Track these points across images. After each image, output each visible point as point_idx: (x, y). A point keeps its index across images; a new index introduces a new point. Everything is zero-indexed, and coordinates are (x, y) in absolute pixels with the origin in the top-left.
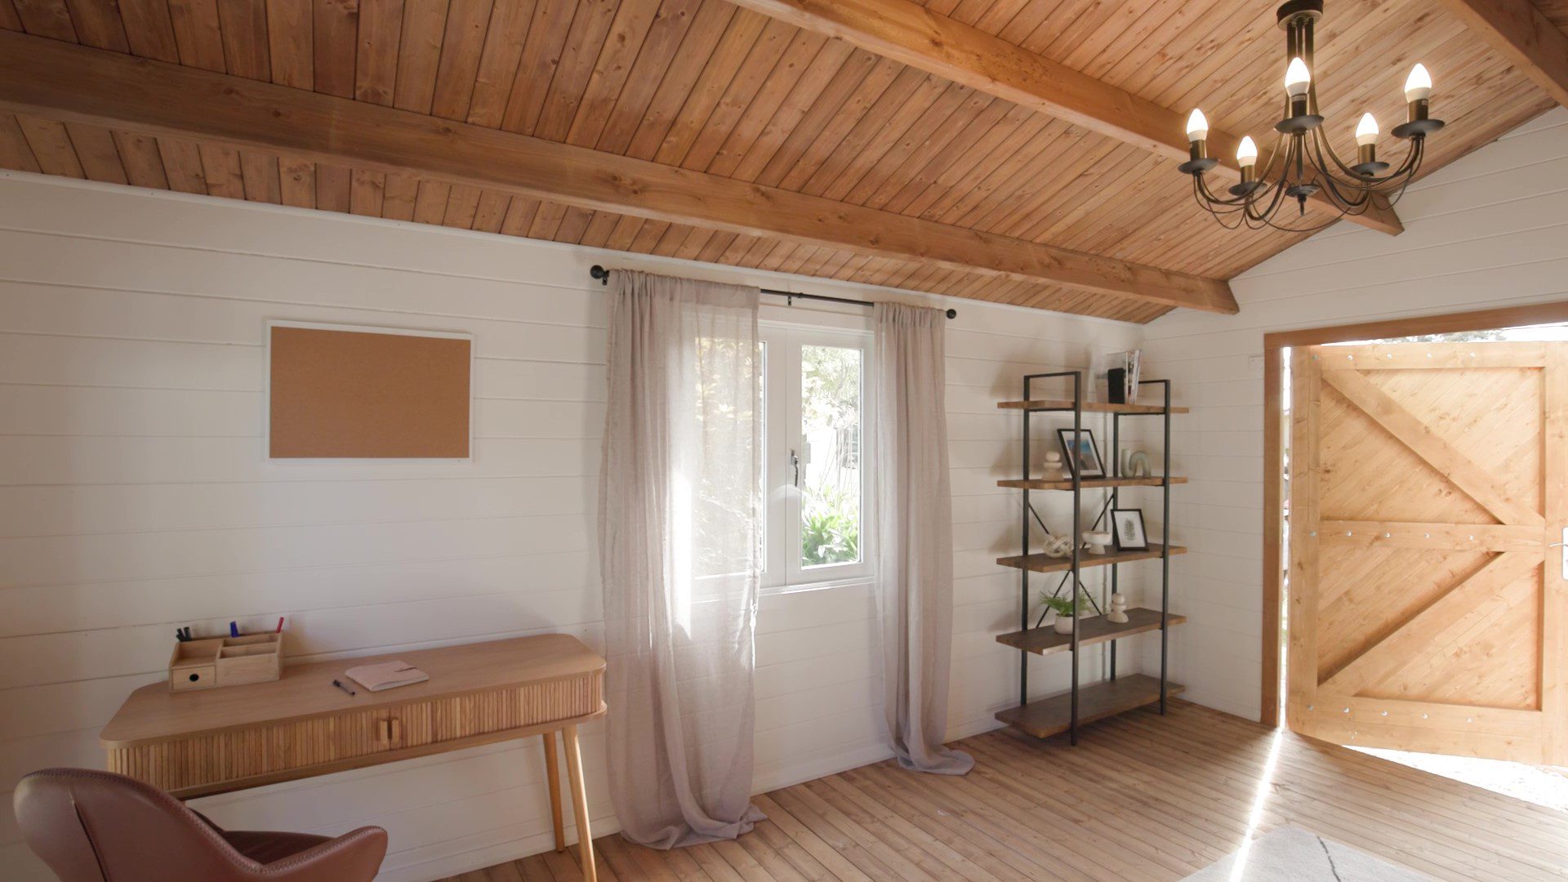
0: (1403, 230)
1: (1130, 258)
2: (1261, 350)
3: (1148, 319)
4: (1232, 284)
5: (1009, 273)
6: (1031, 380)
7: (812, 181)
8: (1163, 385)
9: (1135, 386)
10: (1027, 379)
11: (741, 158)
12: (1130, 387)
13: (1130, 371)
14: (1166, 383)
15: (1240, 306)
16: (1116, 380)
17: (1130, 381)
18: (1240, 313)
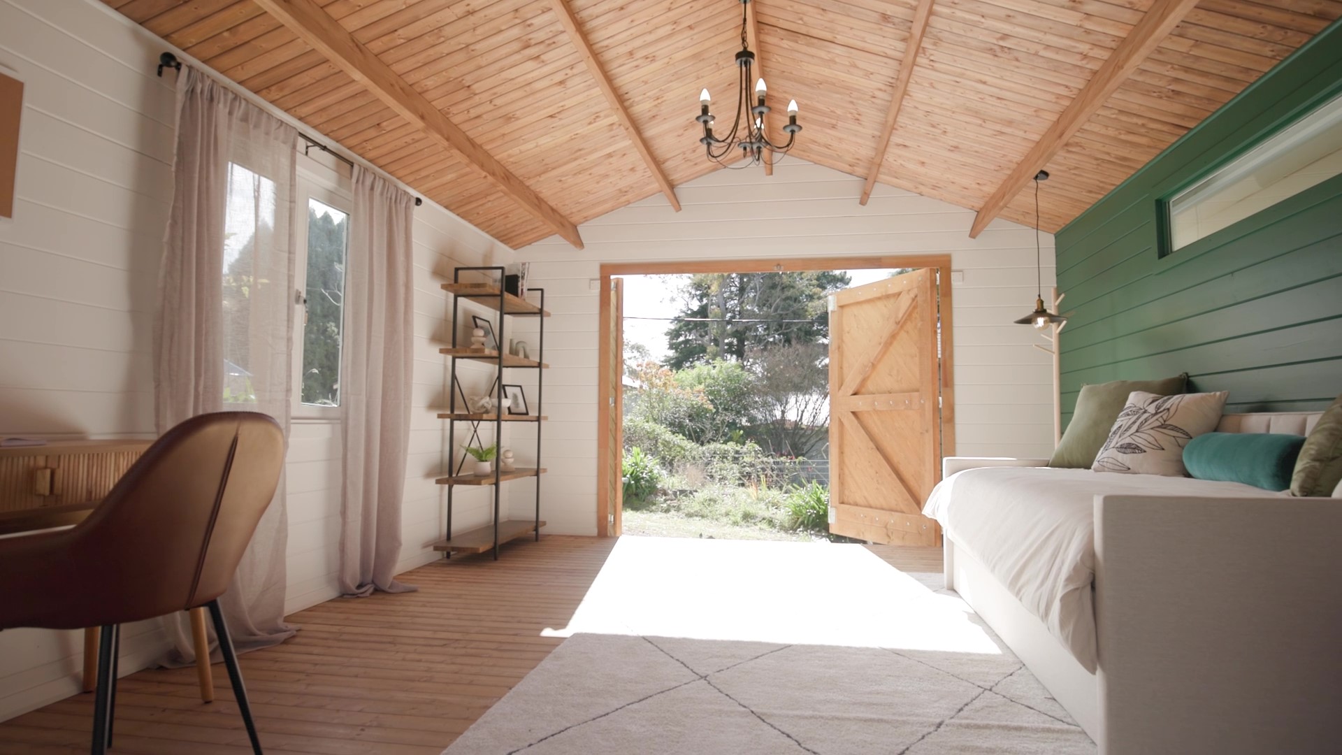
0: (681, 209)
1: (538, 190)
2: (597, 275)
3: (517, 247)
4: (579, 228)
5: (488, 175)
6: (460, 272)
7: (392, 51)
8: (540, 292)
9: (525, 290)
10: (457, 270)
11: (358, 8)
12: (522, 290)
13: (523, 277)
14: (542, 290)
15: (585, 245)
16: (511, 283)
17: (522, 285)
18: (584, 250)
